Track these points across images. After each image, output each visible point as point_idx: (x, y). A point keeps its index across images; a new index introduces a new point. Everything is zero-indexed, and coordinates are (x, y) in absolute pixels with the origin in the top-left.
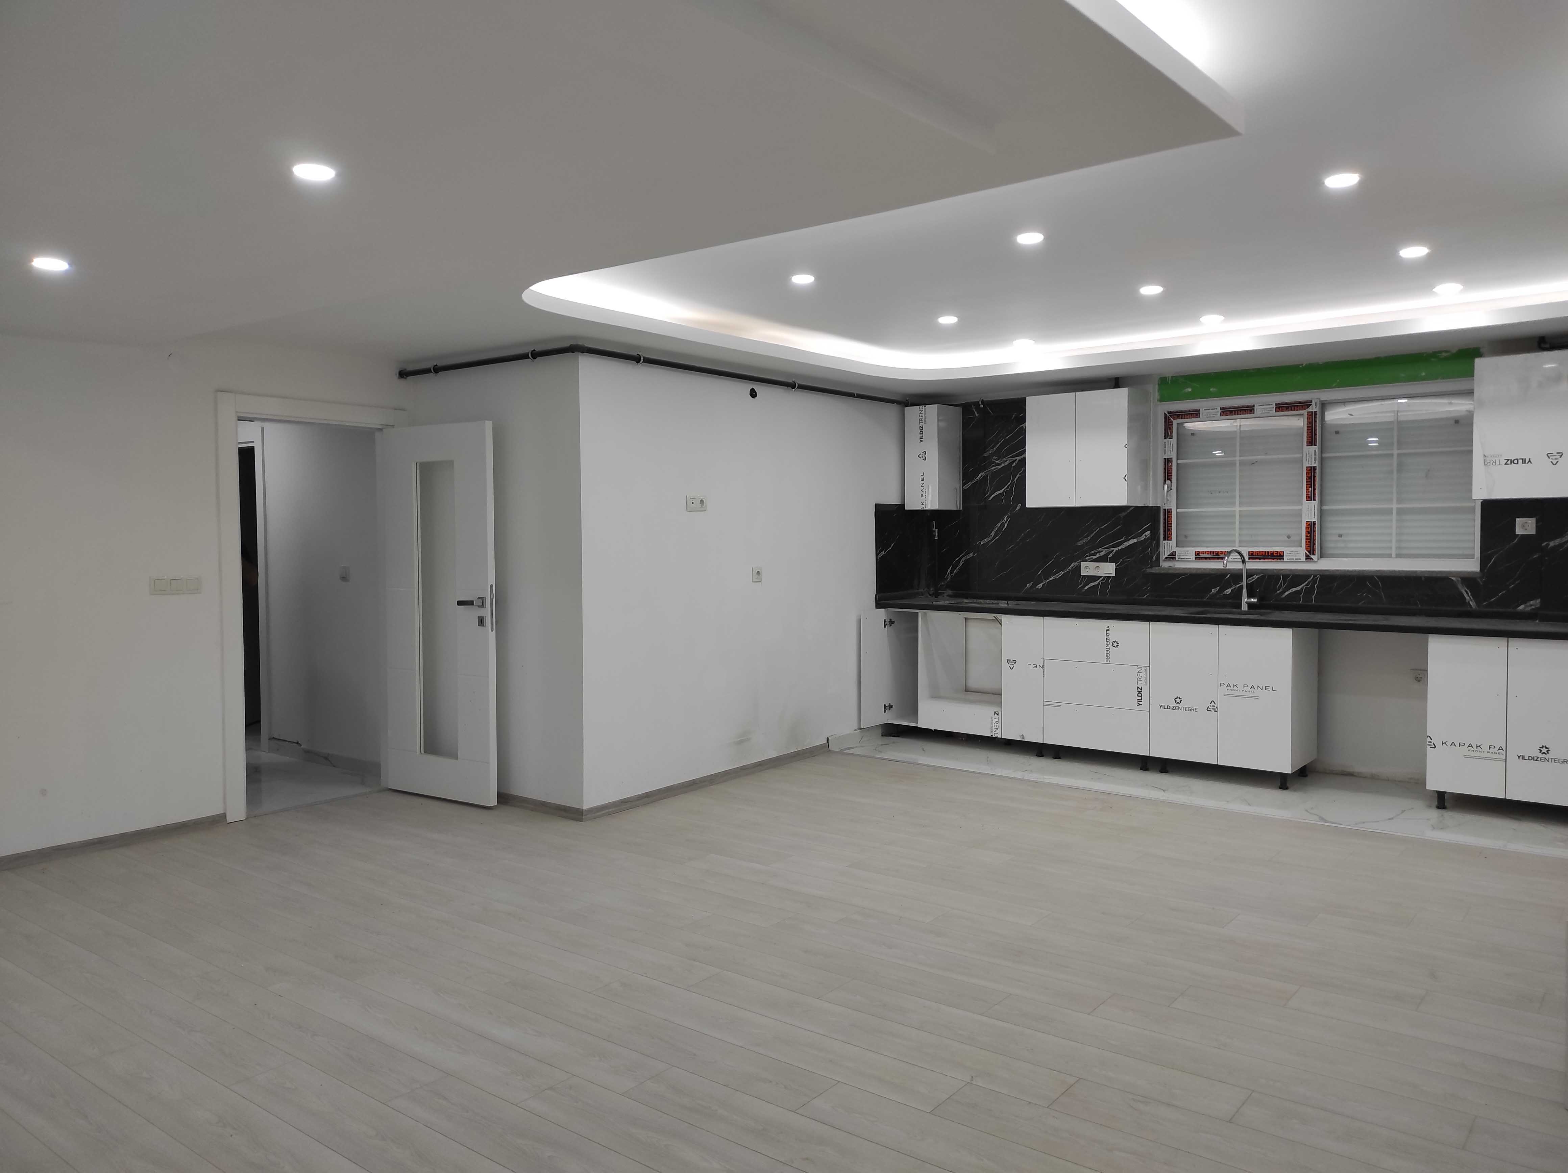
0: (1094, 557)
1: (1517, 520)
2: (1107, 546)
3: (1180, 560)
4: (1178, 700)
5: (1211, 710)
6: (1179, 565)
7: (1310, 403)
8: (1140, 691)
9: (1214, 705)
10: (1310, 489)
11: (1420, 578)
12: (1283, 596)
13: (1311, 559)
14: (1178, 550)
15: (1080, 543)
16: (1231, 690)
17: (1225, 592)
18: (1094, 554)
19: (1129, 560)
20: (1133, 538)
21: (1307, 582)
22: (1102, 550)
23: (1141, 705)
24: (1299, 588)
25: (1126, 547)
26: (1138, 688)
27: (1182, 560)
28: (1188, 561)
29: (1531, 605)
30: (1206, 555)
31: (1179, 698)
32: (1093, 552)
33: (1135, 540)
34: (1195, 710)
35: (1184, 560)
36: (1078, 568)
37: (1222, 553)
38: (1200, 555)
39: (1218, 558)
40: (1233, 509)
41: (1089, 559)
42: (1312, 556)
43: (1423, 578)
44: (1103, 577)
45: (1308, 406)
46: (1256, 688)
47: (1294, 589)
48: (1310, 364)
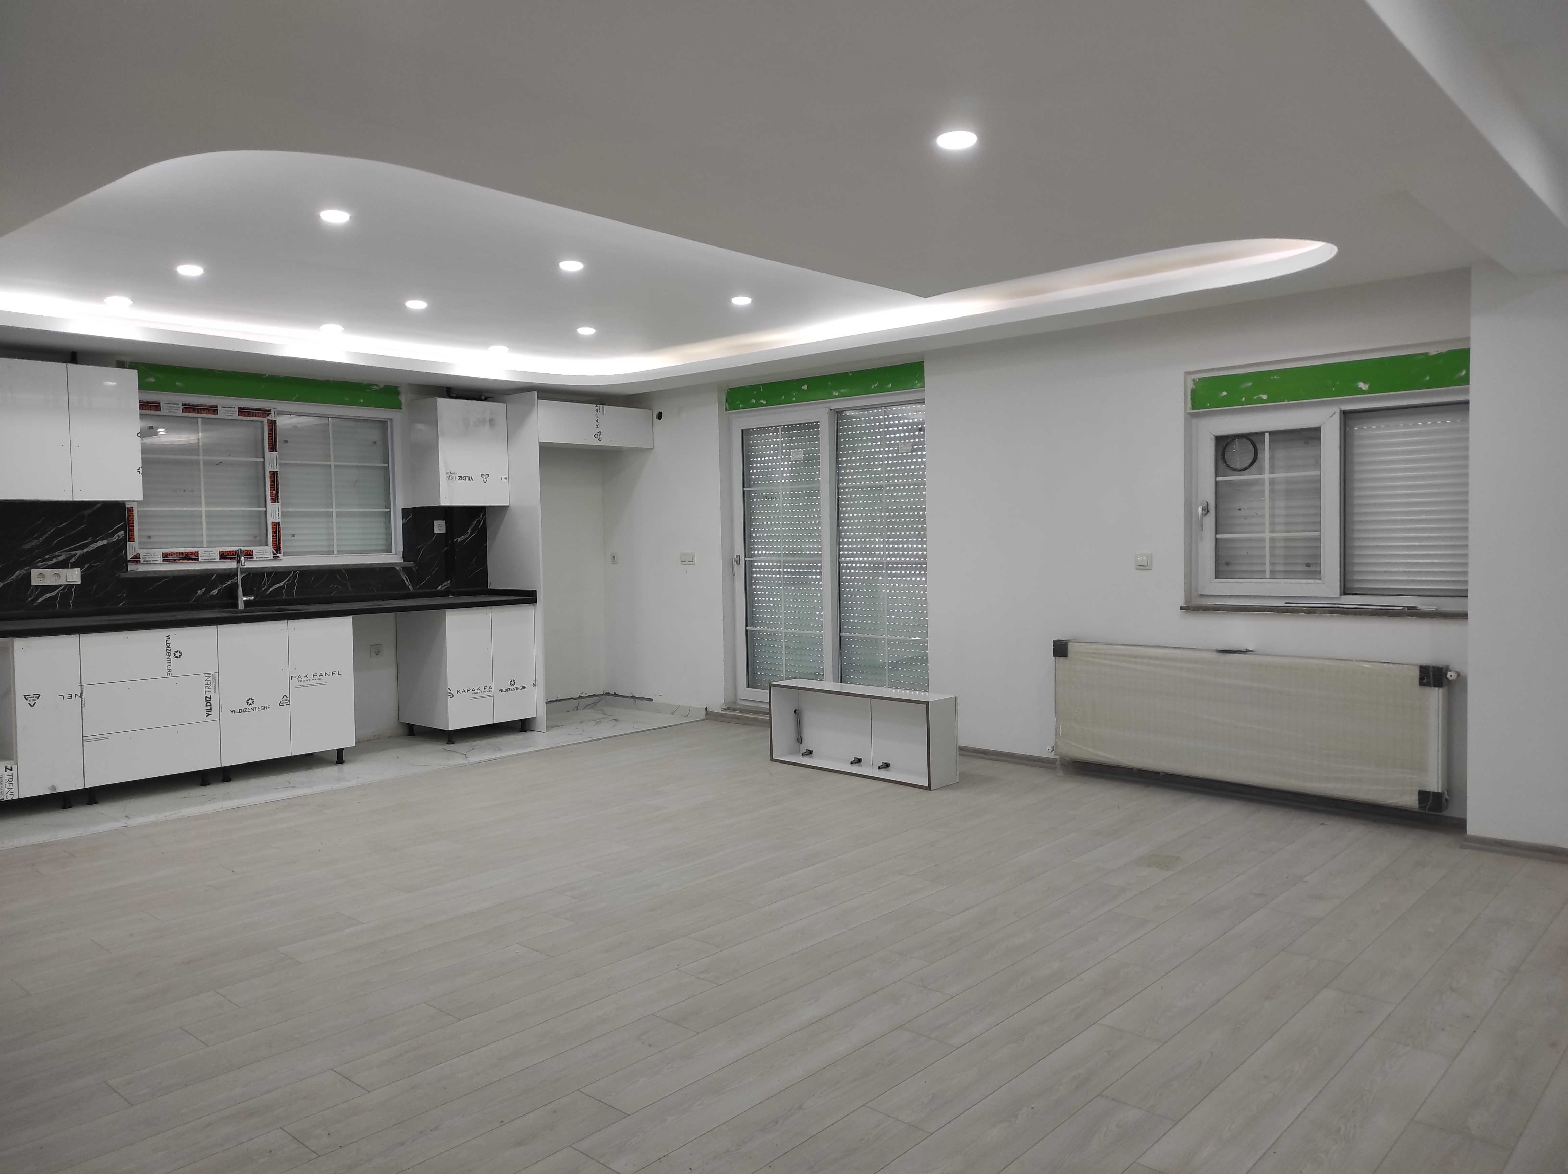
0: (50, 563)
1: (435, 522)
2: (67, 549)
3: (145, 562)
4: (250, 701)
5: (284, 704)
6: (142, 568)
7: (269, 411)
8: (208, 700)
9: (286, 699)
10: (274, 491)
11: (375, 569)
12: (268, 593)
13: (278, 557)
14: (142, 553)
15: (27, 546)
16: (301, 681)
17: (211, 593)
18: (50, 559)
19: (98, 565)
20: (102, 539)
21: (288, 578)
22: (61, 554)
23: (211, 714)
24: (281, 584)
25: (93, 550)
26: (206, 697)
27: (147, 563)
28: (155, 563)
29: (445, 586)
30: (174, 557)
31: (249, 700)
32: (47, 557)
33: (105, 542)
34: (268, 707)
35: (150, 562)
36: (28, 576)
37: (192, 554)
38: (168, 556)
39: (188, 560)
40: (199, 509)
41: (42, 566)
42: (278, 555)
43: (377, 569)
44: (63, 587)
45: (268, 414)
46: (324, 674)
47: (278, 585)
48: (272, 375)
